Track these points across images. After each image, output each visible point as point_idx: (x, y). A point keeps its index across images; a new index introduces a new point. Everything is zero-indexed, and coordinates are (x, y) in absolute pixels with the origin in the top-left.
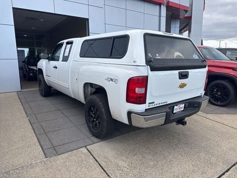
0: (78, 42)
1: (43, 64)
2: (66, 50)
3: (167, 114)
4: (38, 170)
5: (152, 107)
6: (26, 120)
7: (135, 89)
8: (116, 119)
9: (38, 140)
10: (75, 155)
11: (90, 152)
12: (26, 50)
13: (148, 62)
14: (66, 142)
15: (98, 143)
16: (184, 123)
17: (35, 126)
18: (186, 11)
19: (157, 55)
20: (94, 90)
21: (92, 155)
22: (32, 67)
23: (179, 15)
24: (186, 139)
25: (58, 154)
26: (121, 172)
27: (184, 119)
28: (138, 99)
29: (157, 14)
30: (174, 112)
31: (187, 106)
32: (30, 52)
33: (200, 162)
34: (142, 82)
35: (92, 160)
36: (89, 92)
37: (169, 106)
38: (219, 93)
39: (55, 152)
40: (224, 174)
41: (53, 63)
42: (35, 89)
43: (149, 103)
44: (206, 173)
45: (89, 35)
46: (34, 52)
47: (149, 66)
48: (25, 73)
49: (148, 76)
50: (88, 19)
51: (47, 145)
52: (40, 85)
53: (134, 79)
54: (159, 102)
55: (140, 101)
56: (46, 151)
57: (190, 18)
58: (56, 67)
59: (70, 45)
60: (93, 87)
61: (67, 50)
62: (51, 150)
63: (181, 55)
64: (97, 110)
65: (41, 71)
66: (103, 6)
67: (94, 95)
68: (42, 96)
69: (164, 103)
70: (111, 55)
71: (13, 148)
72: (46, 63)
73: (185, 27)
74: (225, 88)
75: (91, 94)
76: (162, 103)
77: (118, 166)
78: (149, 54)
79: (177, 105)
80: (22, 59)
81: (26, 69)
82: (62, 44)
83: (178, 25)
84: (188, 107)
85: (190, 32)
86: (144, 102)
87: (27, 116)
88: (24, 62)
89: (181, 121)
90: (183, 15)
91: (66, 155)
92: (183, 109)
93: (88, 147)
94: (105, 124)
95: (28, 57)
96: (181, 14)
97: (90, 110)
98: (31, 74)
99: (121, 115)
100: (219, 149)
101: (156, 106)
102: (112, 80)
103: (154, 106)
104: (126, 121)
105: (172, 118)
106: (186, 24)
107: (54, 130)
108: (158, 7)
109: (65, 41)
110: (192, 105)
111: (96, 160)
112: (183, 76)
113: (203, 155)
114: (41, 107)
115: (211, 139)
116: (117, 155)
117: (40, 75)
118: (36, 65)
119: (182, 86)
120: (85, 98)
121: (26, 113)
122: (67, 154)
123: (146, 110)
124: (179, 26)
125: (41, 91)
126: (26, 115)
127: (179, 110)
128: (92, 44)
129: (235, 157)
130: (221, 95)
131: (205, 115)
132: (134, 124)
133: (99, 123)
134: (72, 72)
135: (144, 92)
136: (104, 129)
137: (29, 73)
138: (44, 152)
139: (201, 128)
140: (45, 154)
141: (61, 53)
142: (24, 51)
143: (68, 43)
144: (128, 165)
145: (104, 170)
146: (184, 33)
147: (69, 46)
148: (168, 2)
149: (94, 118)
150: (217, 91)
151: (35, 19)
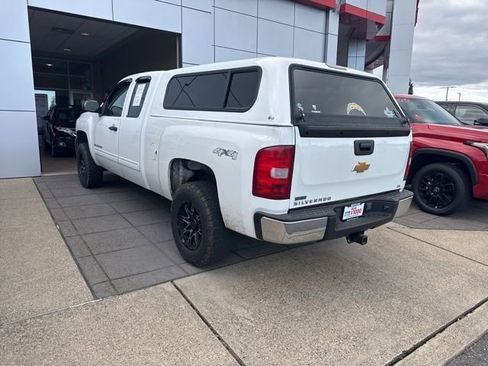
0: (160, 79)
1: (87, 122)
2: (136, 95)
3: (329, 220)
4: (81, 320)
5: (301, 206)
6: (54, 230)
7: (270, 169)
8: (233, 229)
9: (79, 268)
10: (153, 296)
11: (180, 291)
12: (51, 95)
13: (296, 119)
14: (134, 272)
15: (196, 276)
16: (363, 240)
17: (71, 242)
18: (380, 25)
19: (314, 106)
20: (190, 174)
21: (184, 296)
22: (63, 130)
23: (365, 33)
24: (366, 274)
25: (117, 293)
26: (238, 327)
27: (363, 232)
28: (276, 190)
29: (321, 29)
30: (344, 218)
31: (369, 207)
32: (58, 97)
33: (391, 314)
34: (284, 156)
35: (184, 305)
36: (181, 179)
37: (335, 206)
38: (437, 189)
39: (112, 289)
40: (434, 336)
41: (109, 120)
42: (70, 172)
43: (296, 199)
44: (400, 334)
45: (181, 66)
46: (68, 99)
47: (297, 128)
48: (48, 141)
49: (294, 146)
50: (180, 35)
51: (97, 276)
52: (80, 164)
53: (268, 151)
54: (314, 197)
55: (280, 193)
56: (94, 288)
57: (387, 39)
58: (114, 129)
59: (144, 85)
60: (188, 169)
61: (139, 95)
62: (105, 285)
63: (360, 109)
64: (196, 213)
65: (83, 136)
66: (211, 10)
67: (190, 184)
68: (84, 186)
69: (325, 199)
70: (225, 106)
71: (30, 280)
72: (94, 121)
73: (377, 58)
74: (448, 178)
75: (184, 182)
76: (320, 200)
77: (233, 316)
78: (299, 105)
79: (349, 206)
80: (43, 112)
81: (51, 134)
82: (127, 84)
83: (362, 53)
84: (371, 210)
85: (386, 68)
86: (287, 196)
87: (56, 224)
88: (47, 118)
89: (356, 236)
90: (373, 33)
91: (134, 294)
92: (361, 214)
93: (176, 282)
94: (211, 238)
95: (54, 109)
96: (368, 31)
97: (182, 212)
98: (61, 144)
99: (242, 221)
100: (430, 293)
101: (309, 204)
102: (226, 152)
103: (305, 205)
104: (251, 233)
105: (340, 228)
106: (379, 52)
107: (109, 249)
108: (322, 15)
109: (134, 77)
110: (380, 207)
111: (192, 305)
112: (364, 149)
113: (396, 301)
114: (83, 208)
115: (414, 274)
116: (231, 298)
117: (81, 145)
118: (73, 126)
119: (361, 168)
120: (173, 189)
121: (53, 218)
122: (136, 293)
123: (290, 211)
124: (364, 54)
125: (82, 176)
126: (52, 222)
127: (353, 215)
128: (186, 85)
129: (458, 306)
130: (440, 192)
131: (407, 230)
132: (267, 236)
133: (199, 236)
134: (147, 138)
135: (286, 176)
136: (209, 248)
137: (56, 142)
138: (91, 289)
139: (398, 253)
140: (92, 291)
141: (126, 101)
142: (46, 96)
143: (139, 81)
144: (253, 316)
145: (207, 323)
146: (374, 70)
147: (142, 87)
148: (343, 6)
149: (189, 228)
150: (433, 186)
151: (72, 32)
